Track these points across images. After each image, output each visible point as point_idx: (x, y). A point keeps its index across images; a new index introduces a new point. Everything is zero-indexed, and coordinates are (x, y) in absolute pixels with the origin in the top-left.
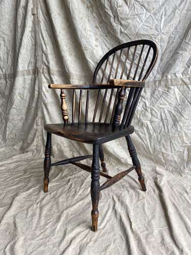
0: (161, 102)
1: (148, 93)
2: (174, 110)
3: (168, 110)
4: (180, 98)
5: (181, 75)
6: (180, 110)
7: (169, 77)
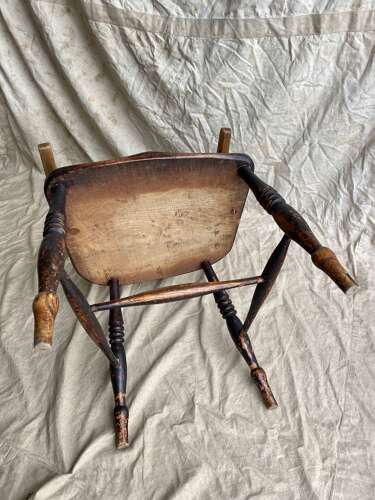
0: (224, 75)
1: (197, 50)
2: (252, 93)
3: (240, 94)
4: (264, 67)
5: (267, 11)
6: (263, 93)
7: (241, 13)
